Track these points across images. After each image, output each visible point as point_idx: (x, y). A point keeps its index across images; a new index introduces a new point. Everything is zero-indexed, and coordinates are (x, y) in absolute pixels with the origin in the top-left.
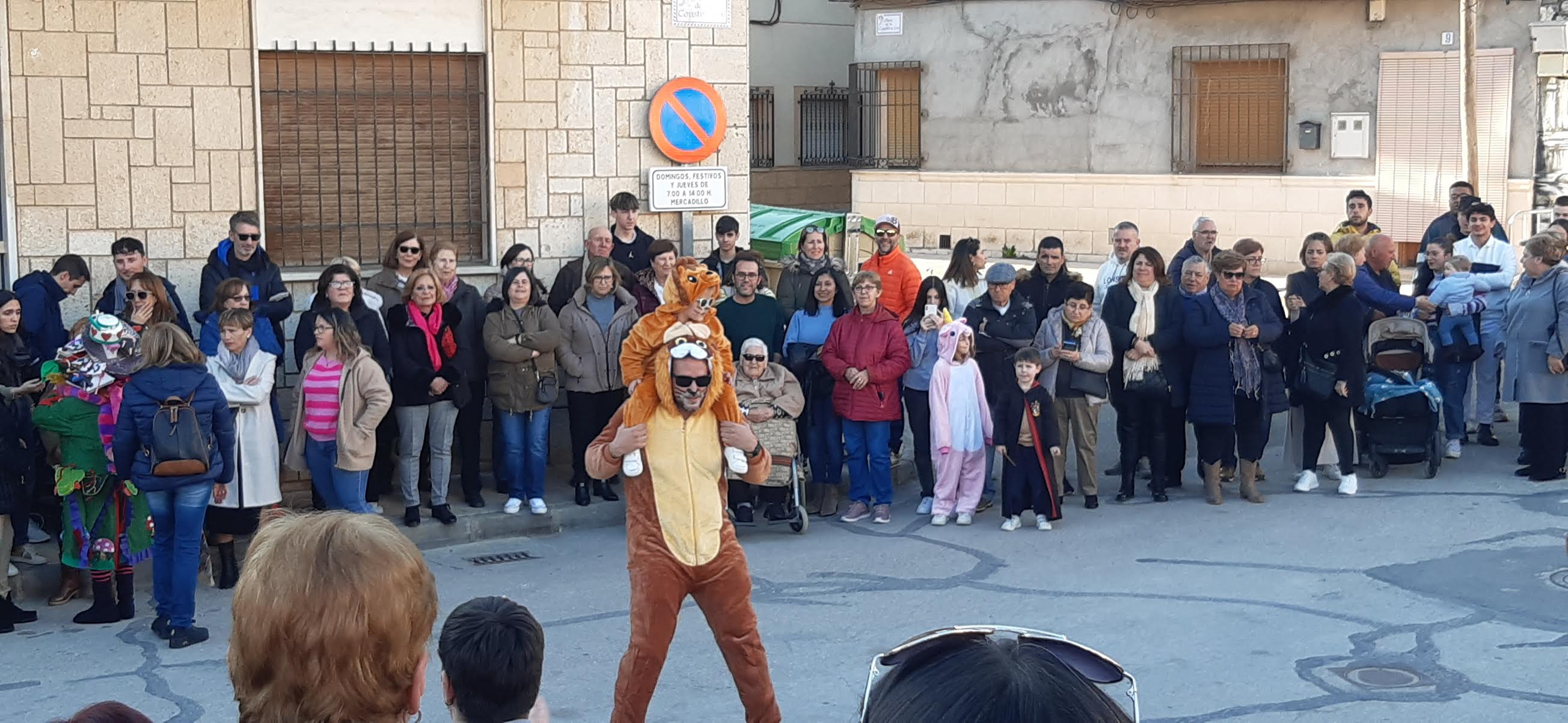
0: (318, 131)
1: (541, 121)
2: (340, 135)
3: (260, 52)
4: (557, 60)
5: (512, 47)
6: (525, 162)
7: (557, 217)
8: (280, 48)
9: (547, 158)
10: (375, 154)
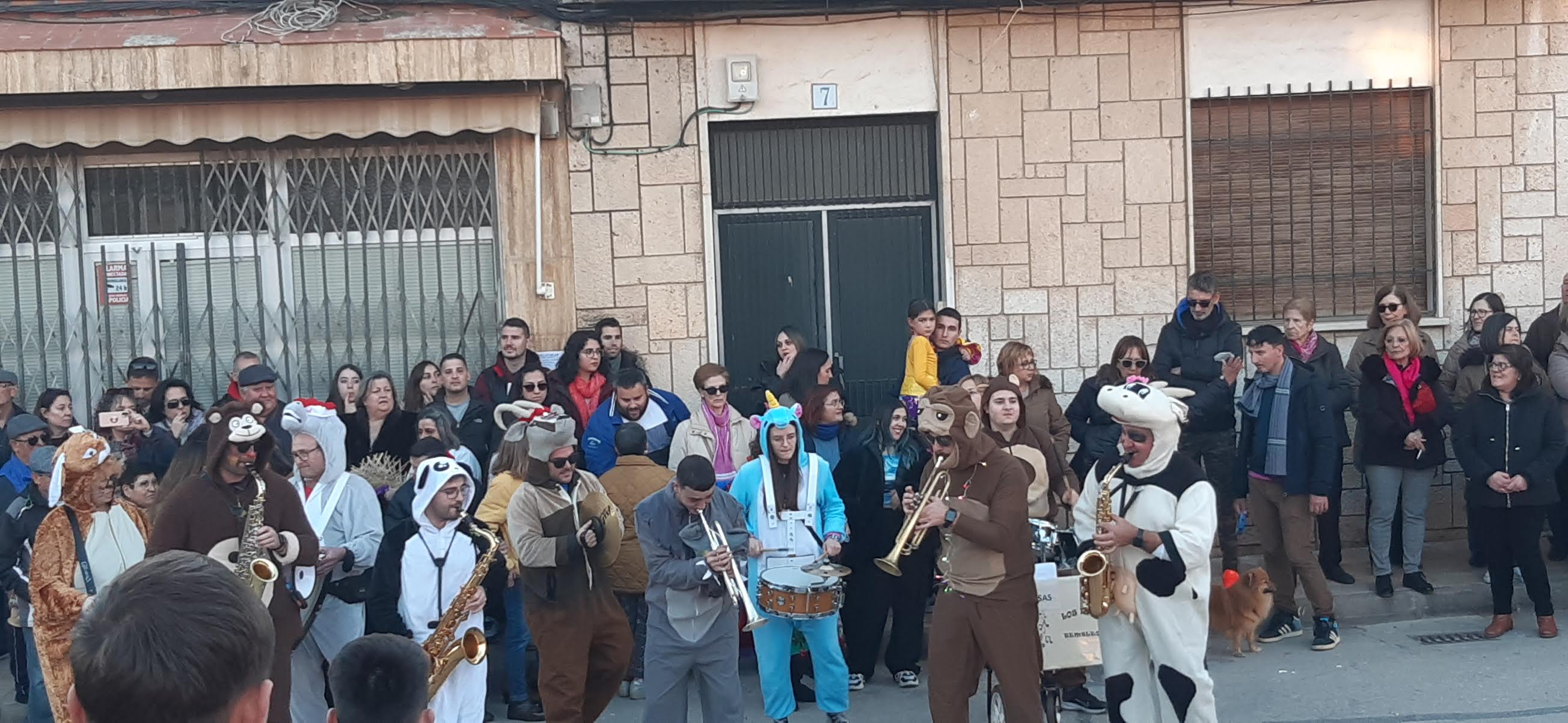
0: (1251, 179)
1: (1495, 157)
2: (1274, 183)
3: (1194, 102)
4: (1514, 90)
5: (1462, 78)
6: (1476, 203)
7: (1513, 262)
8: (1214, 95)
9: (1501, 198)
10: (1311, 202)
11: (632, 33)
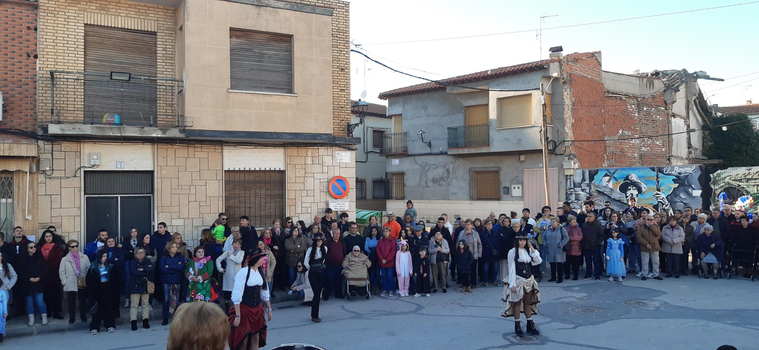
0: (240, 191)
1: (300, 188)
2: (246, 192)
3: (225, 171)
4: (305, 172)
5: (292, 169)
6: (295, 199)
7: (304, 213)
8: (230, 170)
9: (301, 198)
10: (255, 198)
11: (61, 145)
